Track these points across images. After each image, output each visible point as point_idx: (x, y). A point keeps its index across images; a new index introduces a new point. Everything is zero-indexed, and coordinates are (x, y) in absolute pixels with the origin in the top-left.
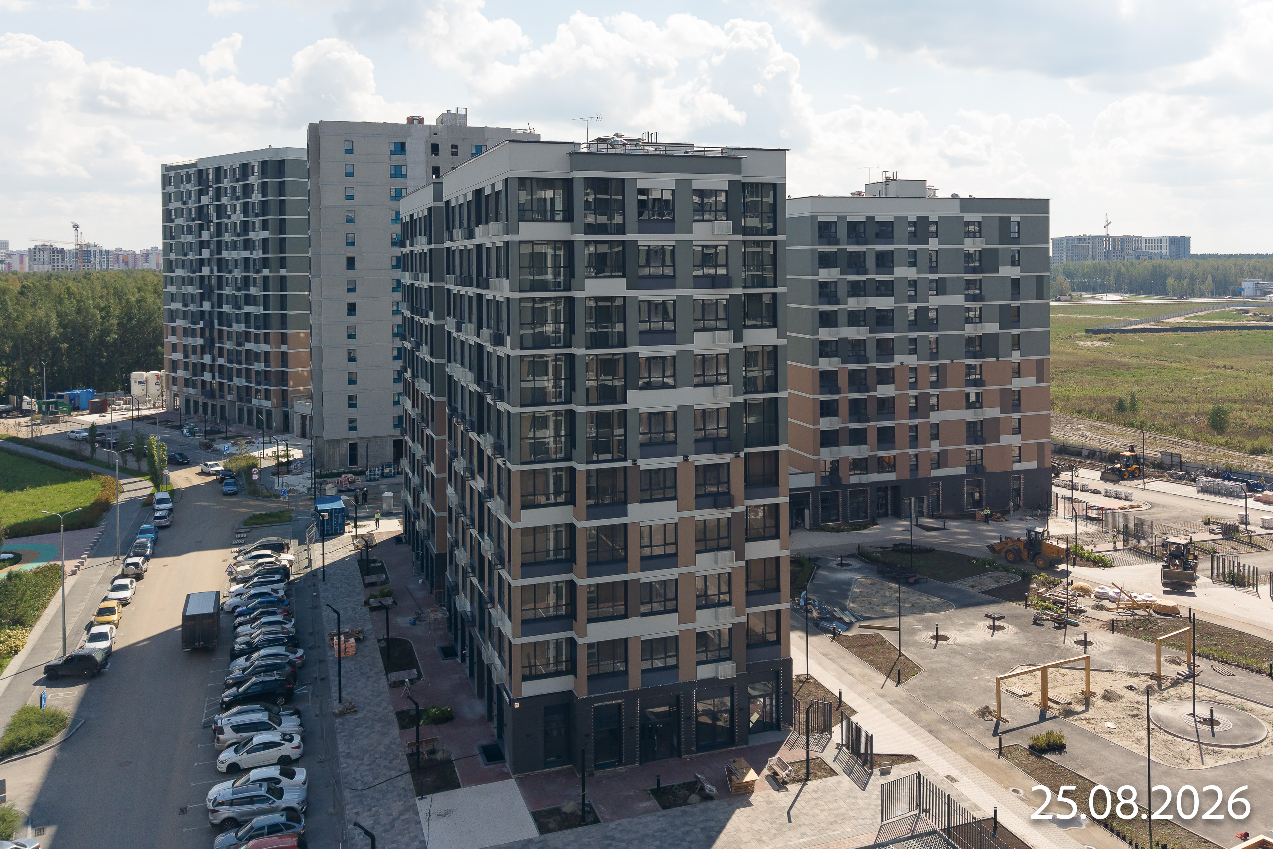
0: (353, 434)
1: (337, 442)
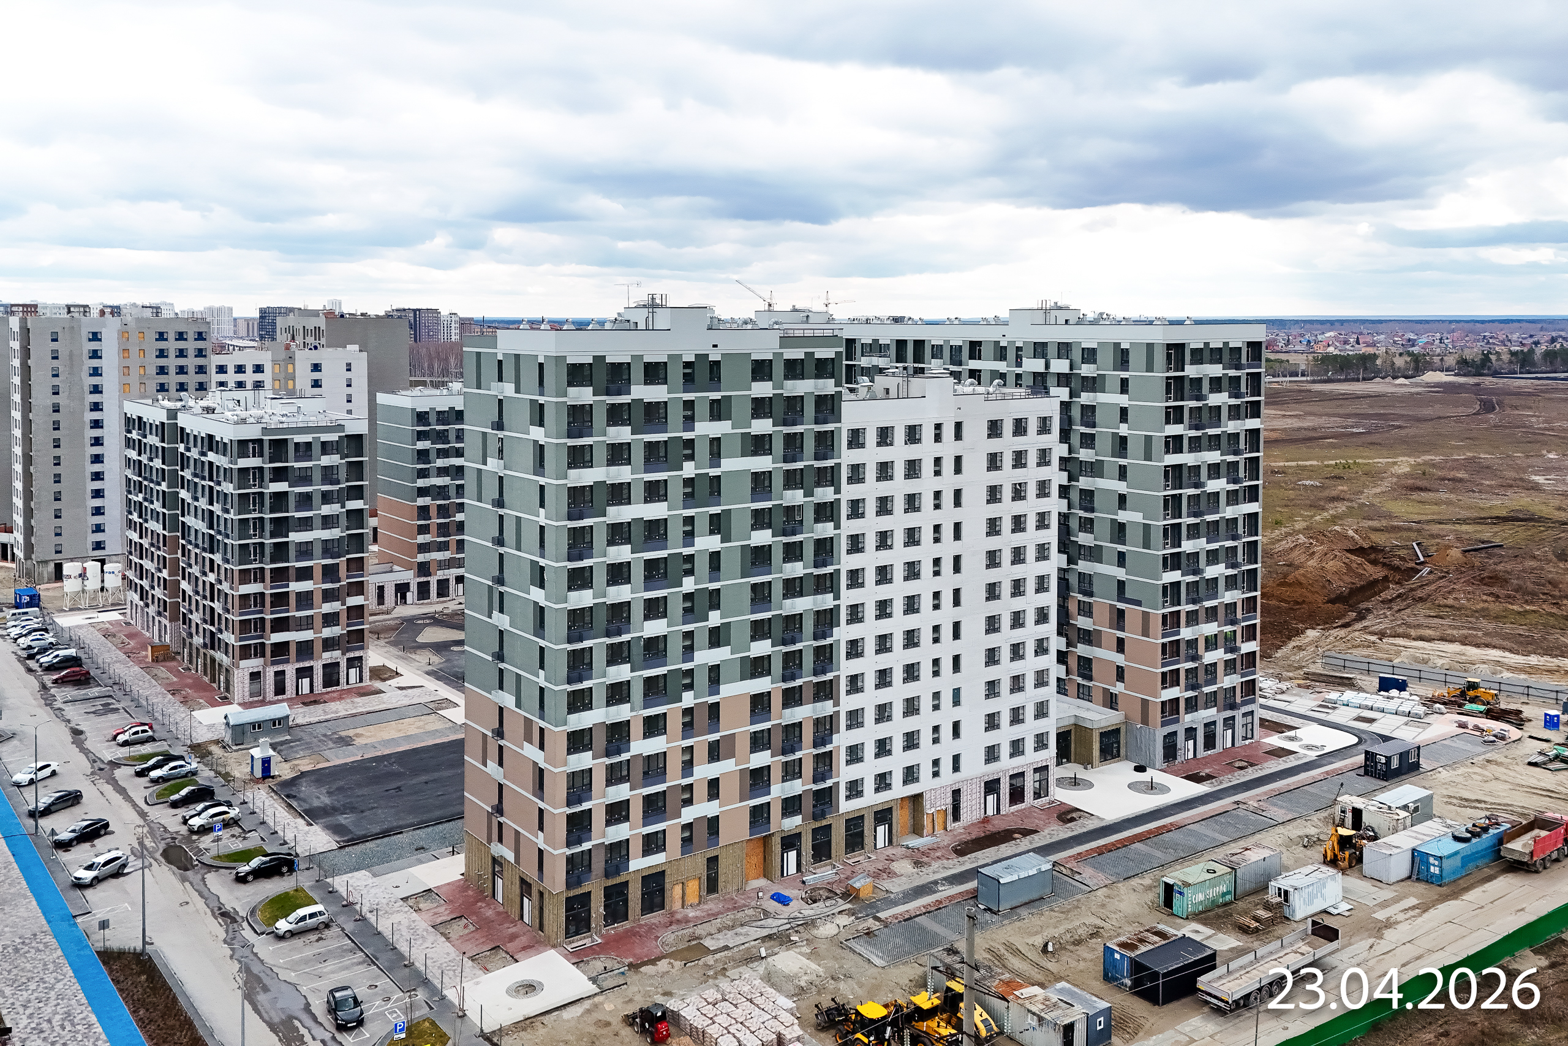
0: (59, 556)
1: (46, 562)
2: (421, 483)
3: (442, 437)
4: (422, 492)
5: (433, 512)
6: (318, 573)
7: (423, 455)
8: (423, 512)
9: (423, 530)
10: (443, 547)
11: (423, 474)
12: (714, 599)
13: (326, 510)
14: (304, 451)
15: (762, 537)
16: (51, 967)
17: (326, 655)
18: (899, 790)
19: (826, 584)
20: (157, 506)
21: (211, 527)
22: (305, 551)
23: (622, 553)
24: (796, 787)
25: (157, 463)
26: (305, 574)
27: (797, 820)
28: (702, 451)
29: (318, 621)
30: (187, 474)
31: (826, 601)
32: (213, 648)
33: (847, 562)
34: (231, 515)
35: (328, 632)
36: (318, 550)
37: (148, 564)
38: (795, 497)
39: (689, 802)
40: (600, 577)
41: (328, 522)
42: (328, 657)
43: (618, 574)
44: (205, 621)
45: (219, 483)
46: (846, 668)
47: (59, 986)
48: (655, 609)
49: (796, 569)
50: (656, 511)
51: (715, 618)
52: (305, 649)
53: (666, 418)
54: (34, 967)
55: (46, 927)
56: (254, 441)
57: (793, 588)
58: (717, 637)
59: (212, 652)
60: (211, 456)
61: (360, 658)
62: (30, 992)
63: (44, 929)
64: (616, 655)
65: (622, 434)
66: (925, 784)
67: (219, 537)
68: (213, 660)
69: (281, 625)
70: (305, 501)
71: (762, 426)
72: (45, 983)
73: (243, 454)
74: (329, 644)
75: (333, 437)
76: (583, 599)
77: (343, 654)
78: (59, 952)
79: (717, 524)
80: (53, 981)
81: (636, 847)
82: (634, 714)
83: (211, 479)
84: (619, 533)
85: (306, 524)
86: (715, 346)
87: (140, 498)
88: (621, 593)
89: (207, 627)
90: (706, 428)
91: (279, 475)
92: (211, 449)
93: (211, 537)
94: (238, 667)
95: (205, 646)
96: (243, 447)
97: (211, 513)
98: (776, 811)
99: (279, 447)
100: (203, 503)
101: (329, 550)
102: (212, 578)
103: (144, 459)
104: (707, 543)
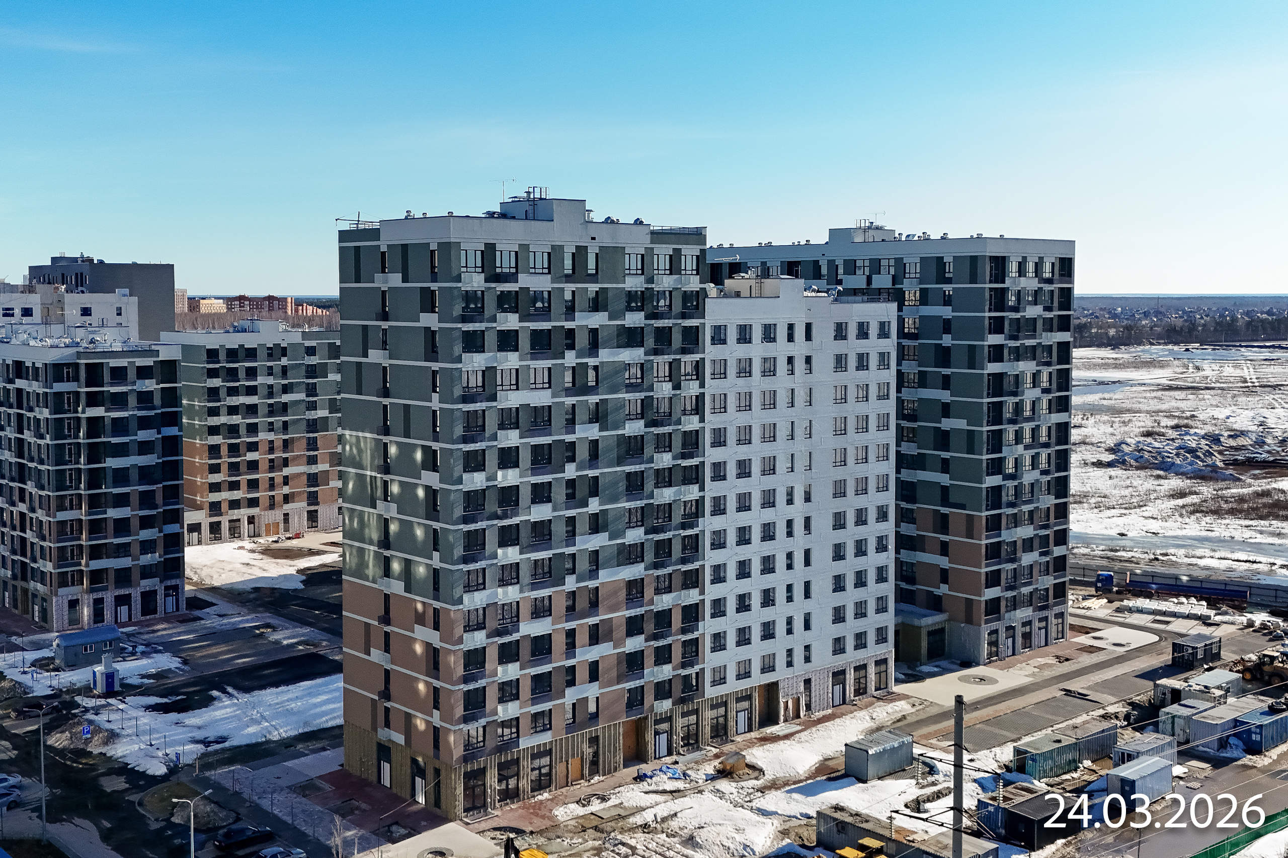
2: (214, 421)
3: (232, 374)
4: (213, 430)
5: (224, 450)
6: (135, 500)
7: (213, 393)
8: (214, 450)
9: (215, 469)
10: (234, 486)
11: (214, 412)
12: (593, 486)
13: (143, 435)
14: (119, 374)
15: (635, 428)
17: (144, 582)
18: (758, 679)
19: (694, 476)
21: (20, 455)
22: (121, 476)
24: (667, 672)
26: (121, 501)
27: (668, 704)
28: (582, 341)
29: (135, 549)
31: (692, 492)
32: (24, 578)
33: (712, 455)
34: (48, 440)
35: (147, 559)
36: (134, 475)
38: (665, 389)
39: (572, 683)
40: (492, 460)
41: (145, 448)
42: (147, 584)
43: (508, 458)
44: (14, 552)
45: (31, 410)
46: (711, 558)
48: (541, 494)
49: (665, 460)
50: (541, 398)
51: (594, 506)
52: (123, 577)
53: (549, 307)
56: (68, 365)
57: (665, 478)
58: (597, 524)
59: (23, 584)
60: (20, 383)
61: (177, 587)
64: (507, 537)
66: (781, 674)
67: (31, 465)
68: (25, 591)
69: (99, 552)
70: (120, 427)
71: (635, 319)
73: (59, 379)
74: (147, 572)
75: (148, 362)
76: (477, 481)
77: (161, 582)
79: (595, 413)
81: (525, 725)
82: (523, 595)
83: (20, 406)
84: (509, 419)
85: (121, 451)
86: (593, 239)
88: (511, 477)
89: (16, 558)
90: (585, 319)
91: (93, 400)
92: (21, 378)
93: (21, 466)
94: (56, 595)
95: (14, 577)
96: (58, 371)
97: (20, 442)
98: (649, 694)
99: (94, 373)
101: (145, 474)
102: (23, 507)
104: (587, 432)
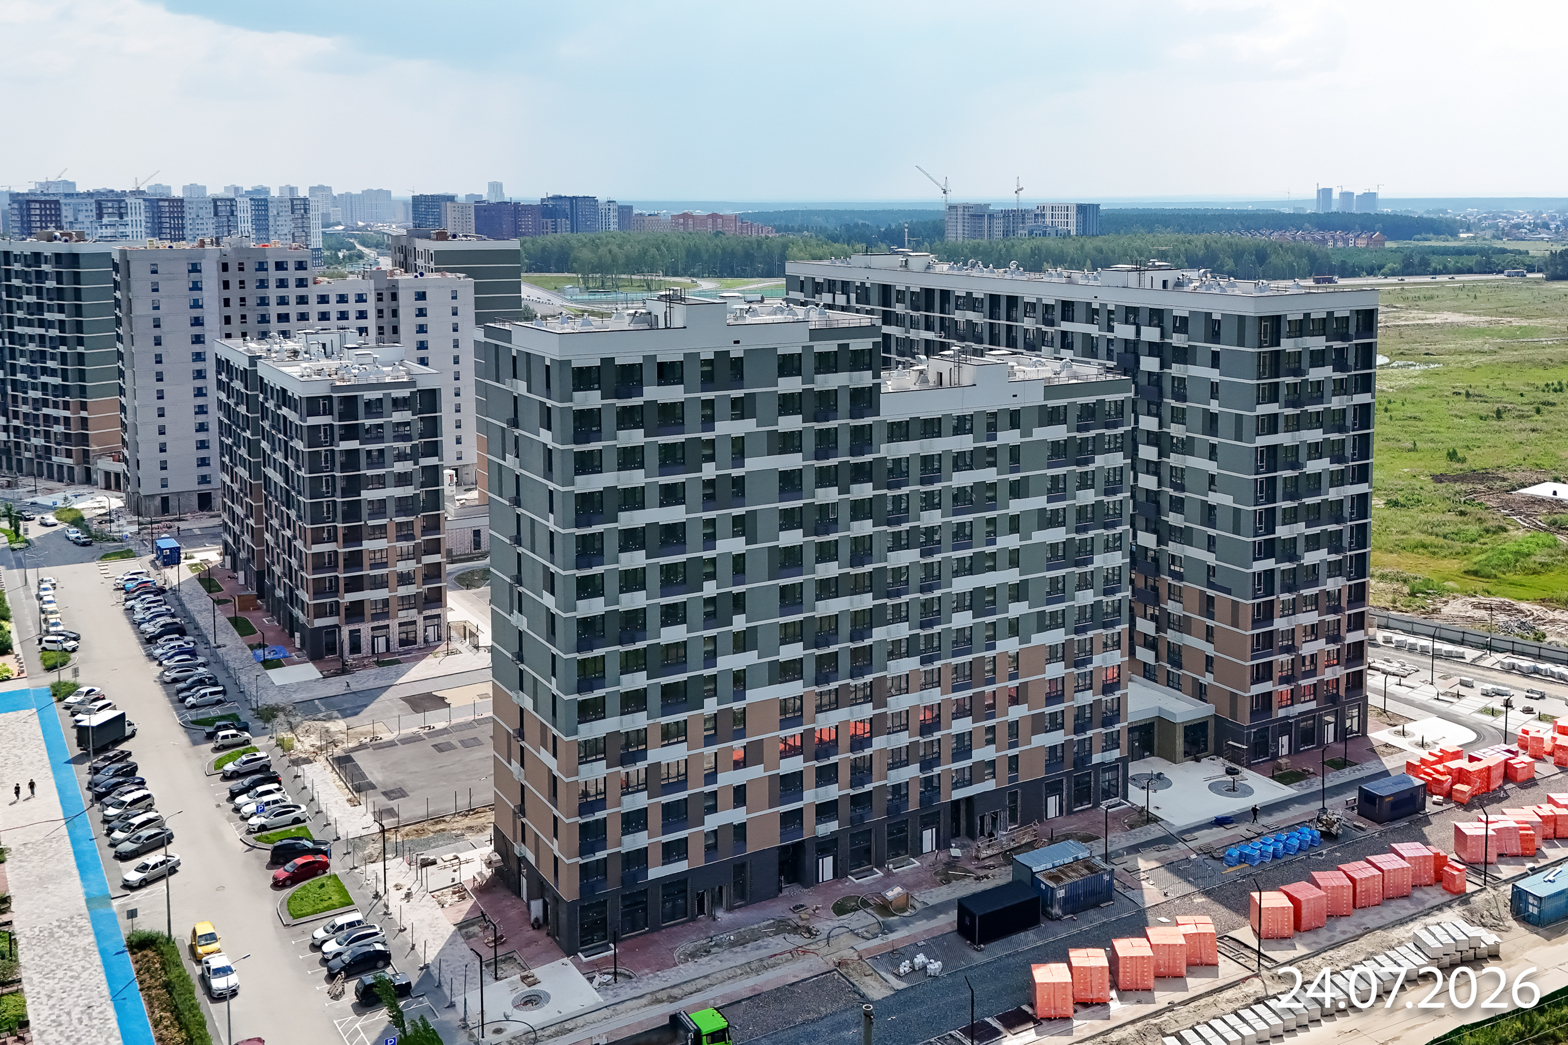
0: (165, 490)
1: (153, 496)
6: (392, 531)
12: (739, 603)
13: (400, 467)
14: (374, 408)
15: (792, 538)
16: (81, 953)
17: (401, 614)
18: (951, 794)
19: (864, 584)
20: (243, 452)
21: (287, 482)
22: (378, 510)
23: (636, 559)
24: (832, 792)
25: (242, 409)
26: (380, 532)
27: (833, 826)
28: (724, 451)
29: (393, 581)
30: (266, 424)
31: (865, 601)
32: (291, 603)
33: (888, 560)
34: (302, 473)
35: (403, 591)
36: (391, 508)
37: (239, 511)
38: (829, 495)
39: (713, 809)
40: (612, 585)
41: (403, 479)
42: (404, 615)
43: (632, 580)
44: (285, 575)
45: (292, 439)
47: (85, 975)
48: (672, 615)
49: (830, 570)
50: (675, 514)
51: (740, 623)
52: (384, 610)
53: (683, 419)
54: (65, 953)
55: (85, 911)
56: (324, 398)
57: (828, 589)
58: (742, 642)
60: (285, 411)
61: (438, 616)
62: (56, 981)
63: (82, 912)
64: (632, 662)
65: (635, 437)
67: (293, 493)
68: (291, 616)
69: (354, 584)
70: (378, 457)
71: (791, 423)
72: (72, 971)
73: (313, 412)
74: (406, 602)
75: (405, 393)
76: (595, 607)
77: (420, 613)
78: (92, 938)
79: (742, 526)
80: (79, 969)
81: (655, 855)
82: (651, 721)
83: (286, 434)
84: (632, 539)
85: (380, 482)
86: (737, 342)
87: (229, 441)
88: (636, 600)
89: (287, 581)
90: (727, 428)
91: (350, 433)
92: (284, 404)
93: (288, 492)
95: (285, 600)
96: (314, 405)
97: (287, 467)
98: (809, 817)
99: (349, 406)
100: (279, 456)
101: (404, 506)
102: (288, 533)
103: (232, 402)
104: (731, 545)
